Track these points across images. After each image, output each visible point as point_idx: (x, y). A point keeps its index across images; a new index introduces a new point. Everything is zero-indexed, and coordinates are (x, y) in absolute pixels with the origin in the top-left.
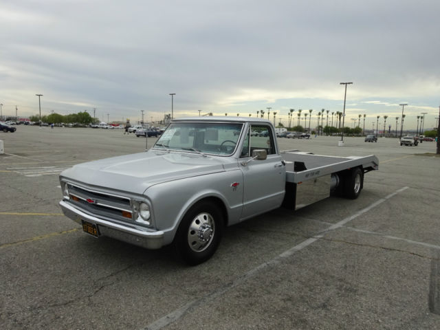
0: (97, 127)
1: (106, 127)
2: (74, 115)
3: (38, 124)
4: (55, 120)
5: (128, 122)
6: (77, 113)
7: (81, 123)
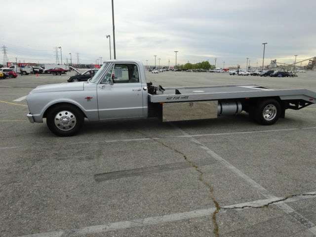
0: (213, 72)
1: (218, 71)
2: (199, 63)
3: (179, 70)
4: (188, 68)
5: (239, 68)
6: (201, 62)
7: (204, 68)
